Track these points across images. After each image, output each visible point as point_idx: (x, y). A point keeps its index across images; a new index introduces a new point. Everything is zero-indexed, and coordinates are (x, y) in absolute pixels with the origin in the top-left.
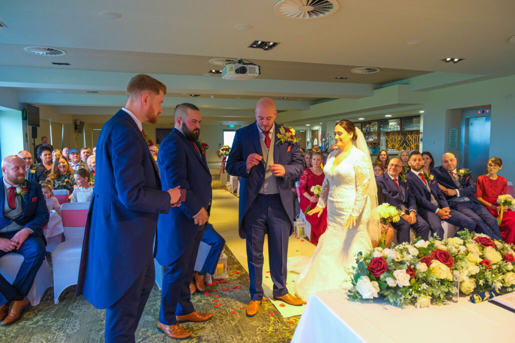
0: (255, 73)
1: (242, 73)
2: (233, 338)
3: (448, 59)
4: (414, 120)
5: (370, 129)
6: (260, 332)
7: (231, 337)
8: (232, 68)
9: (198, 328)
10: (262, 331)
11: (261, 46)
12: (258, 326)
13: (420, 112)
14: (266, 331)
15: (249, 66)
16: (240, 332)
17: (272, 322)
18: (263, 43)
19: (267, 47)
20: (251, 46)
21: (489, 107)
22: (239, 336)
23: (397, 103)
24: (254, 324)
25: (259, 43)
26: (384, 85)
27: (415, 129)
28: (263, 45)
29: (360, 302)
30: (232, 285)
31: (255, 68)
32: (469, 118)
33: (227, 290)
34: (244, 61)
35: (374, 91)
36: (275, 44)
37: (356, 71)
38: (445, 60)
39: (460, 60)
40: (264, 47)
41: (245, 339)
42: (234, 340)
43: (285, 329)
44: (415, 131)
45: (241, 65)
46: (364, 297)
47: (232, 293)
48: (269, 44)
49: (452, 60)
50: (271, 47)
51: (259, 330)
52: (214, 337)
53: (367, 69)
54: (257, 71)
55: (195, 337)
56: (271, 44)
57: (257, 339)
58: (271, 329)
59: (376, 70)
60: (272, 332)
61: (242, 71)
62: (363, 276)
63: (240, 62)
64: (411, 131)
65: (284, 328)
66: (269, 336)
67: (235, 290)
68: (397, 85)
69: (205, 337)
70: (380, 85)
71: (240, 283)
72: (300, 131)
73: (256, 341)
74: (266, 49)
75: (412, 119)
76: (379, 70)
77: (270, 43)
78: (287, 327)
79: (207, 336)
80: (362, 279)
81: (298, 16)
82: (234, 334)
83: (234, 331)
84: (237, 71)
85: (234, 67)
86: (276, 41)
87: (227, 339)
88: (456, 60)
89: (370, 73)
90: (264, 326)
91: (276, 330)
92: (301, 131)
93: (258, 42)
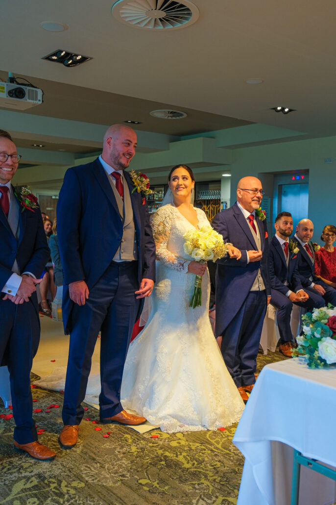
0: (36, 100)
1: (17, 97)
2: (89, 468)
3: (279, 108)
4: (211, 186)
5: (154, 196)
6: (122, 455)
7: (86, 467)
8: (3, 88)
9: (30, 464)
10: (124, 453)
11: (62, 60)
12: (115, 448)
13: (223, 175)
14: (129, 452)
15: (28, 88)
16: (94, 459)
17: (130, 441)
18: (67, 54)
19: (71, 61)
20: (48, 58)
21: (306, 172)
22: (96, 463)
23: (201, 160)
24: (107, 447)
25: (62, 54)
26: (182, 137)
27: (213, 197)
28: (66, 59)
29: (324, 369)
30: (44, 404)
31: (36, 92)
32: (282, 185)
33: (42, 412)
34: (18, 80)
35: (171, 143)
36: (84, 59)
37: (158, 114)
38: (275, 109)
39: (290, 110)
40: (65, 62)
41: (107, 466)
42: (93, 470)
43: (153, 446)
44: (212, 200)
45: (14, 86)
46: (328, 362)
47: (51, 414)
48: (76, 58)
49: (283, 109)
50: (76, 63)
51: (119, 452)
52: (60, 471)
53: (172, 112)
54: (40, 97)
55: (32, 476)
56: (79, 58)
57: (123, 463)
58: (134, 449)
59: (182, 115)
60: (138, 452)
61: (18, 94)
62: (326, 337)
63: (12, 80)
64: (208, 200)
65: (151, 445)
66: (137, 457)
67: (53, 409)
68: (201, 139)
69: (48, 473)
70: (178, 136)
71: (54, 400)
72: (51, 197)
73: (124, 465)
74: (68, 66)
75: (208, 184)
76: (185, 115)
77: (77, 56)
78: (153, 443)
79: (50, 471)
80: (324, 341)
81: (138, 23)
82: (87, 462)
83: (85, 459)
84: (12, 93)
85: (5, 87)
86: (86, 55)
87: (81, 471)
88: (287, 110)
89: (174, 118)
90: (122, 447)
91: (143, 449)
92: (54, 197)
93: (62, 52)
